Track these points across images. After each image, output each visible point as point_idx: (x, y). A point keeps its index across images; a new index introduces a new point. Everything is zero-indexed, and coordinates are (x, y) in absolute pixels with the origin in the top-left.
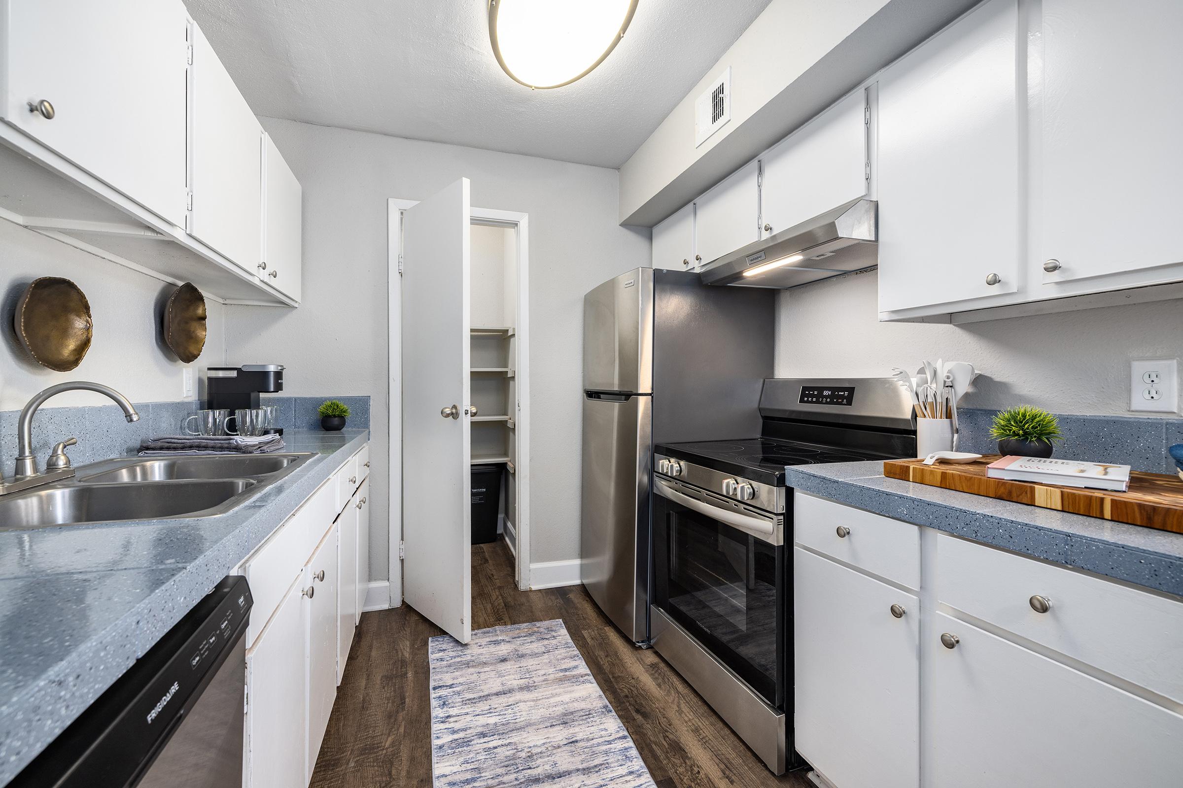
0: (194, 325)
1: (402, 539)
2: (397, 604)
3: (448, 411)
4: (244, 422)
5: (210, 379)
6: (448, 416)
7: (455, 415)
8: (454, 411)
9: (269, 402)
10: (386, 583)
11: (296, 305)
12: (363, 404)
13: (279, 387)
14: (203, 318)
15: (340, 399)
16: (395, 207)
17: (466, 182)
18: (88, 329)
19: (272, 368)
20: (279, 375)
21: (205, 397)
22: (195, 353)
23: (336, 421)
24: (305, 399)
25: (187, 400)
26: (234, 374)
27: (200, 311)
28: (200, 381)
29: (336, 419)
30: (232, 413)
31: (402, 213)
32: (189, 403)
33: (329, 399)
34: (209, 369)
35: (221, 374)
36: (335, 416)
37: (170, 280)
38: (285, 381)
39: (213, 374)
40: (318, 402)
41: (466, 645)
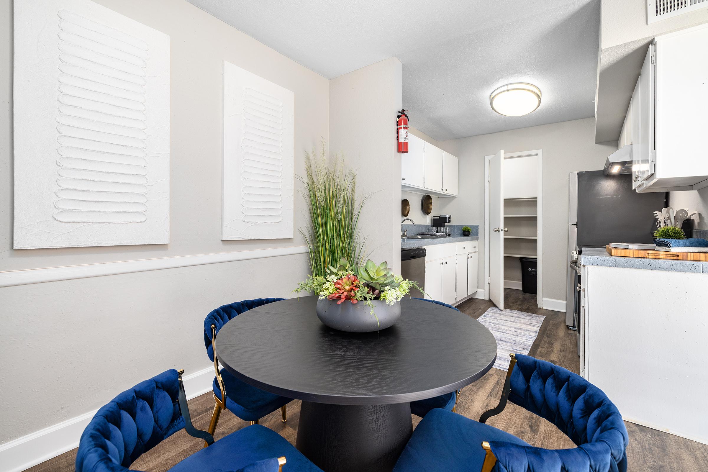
0: (430, 205)
1: (489, 276)
2: (487, 299)
3: (496, 230)
4: (440, 230)
5: (433, 219)
6: (496, 231)
7: (499, 231)
8: (498, 230)
9: (448, 226)
10: (483, 290)
11: (457, 196)
12: (476, 227)
13: (449, 222)
14: (432, 203)
15: (468, 226)
16: (487, 159)
17: (502, 151)
18: (409, 208)
19: (447, 216)
20: (449, 218)
21: (432, 224)
22: (430, 212)
23: (467, 233)
24: (459, 225)
25: (428, 225)
26: (438, 218)
27: (431, 201)
28: (431, 219)
29: (467, 232)
30: (437, 228)
31: (490, 160)
32: (429, 225)
33: (465, 226)
34: (433, 216)
35: (436, 218)
36: (466, 231)
37: (424, 194)
38: (451, 220)
39: (434, 218)
40: (462, 226)
41: (502, 310)
